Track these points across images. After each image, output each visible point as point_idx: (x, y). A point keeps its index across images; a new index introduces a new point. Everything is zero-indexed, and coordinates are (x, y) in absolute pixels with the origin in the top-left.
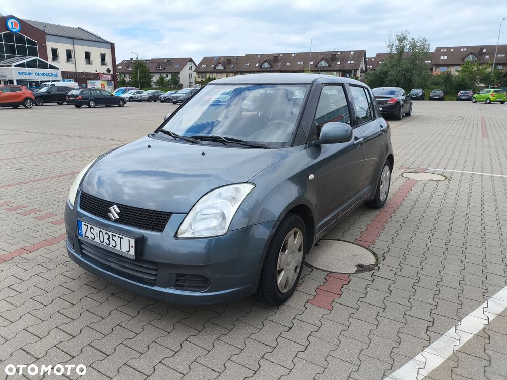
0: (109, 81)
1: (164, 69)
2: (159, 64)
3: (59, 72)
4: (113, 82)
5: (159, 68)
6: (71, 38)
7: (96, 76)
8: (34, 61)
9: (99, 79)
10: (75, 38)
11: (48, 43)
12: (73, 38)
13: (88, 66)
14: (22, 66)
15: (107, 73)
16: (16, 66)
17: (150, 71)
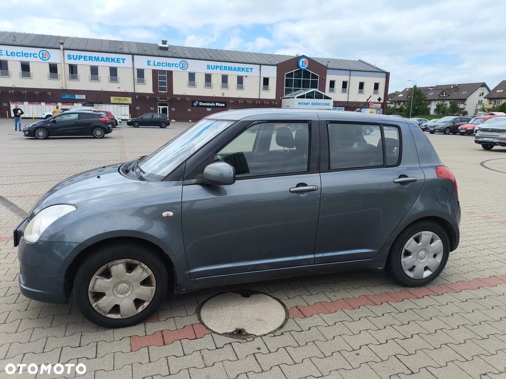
0: (377, 109)
1: (449, 96)
2: (443, 91)
3: (331, 102)
4: (382, 110)
5: (443, 95)
6: (349, 70)
7: (366, 105)
8: (313, 92)
9: (369, 108)
10: (353, 70)
11: (328, 76)
12: (350, 70)
13: (361, 95)
14: (303, 97)
15: (378, 101)
16: (297, 98)
17: (427, 99)
